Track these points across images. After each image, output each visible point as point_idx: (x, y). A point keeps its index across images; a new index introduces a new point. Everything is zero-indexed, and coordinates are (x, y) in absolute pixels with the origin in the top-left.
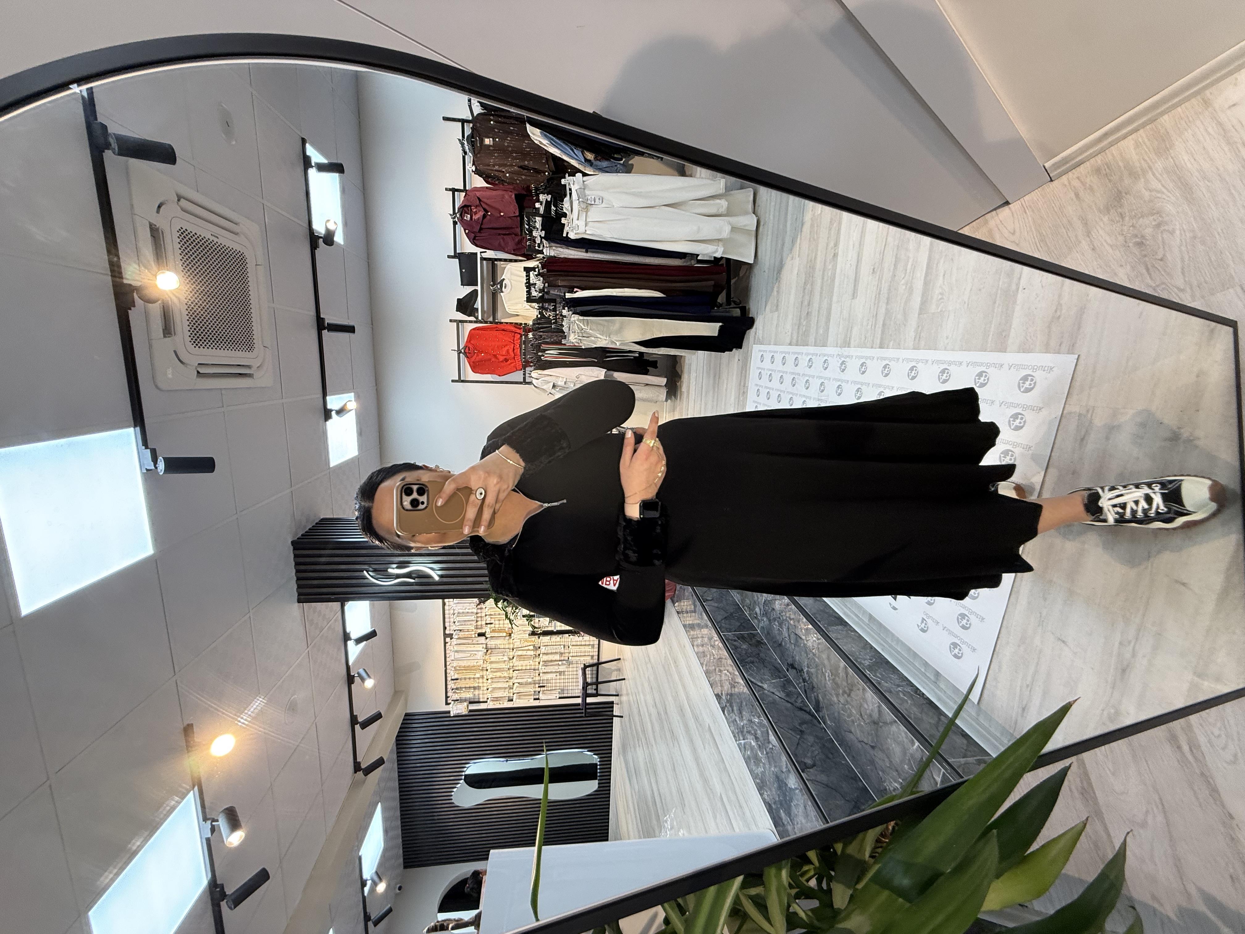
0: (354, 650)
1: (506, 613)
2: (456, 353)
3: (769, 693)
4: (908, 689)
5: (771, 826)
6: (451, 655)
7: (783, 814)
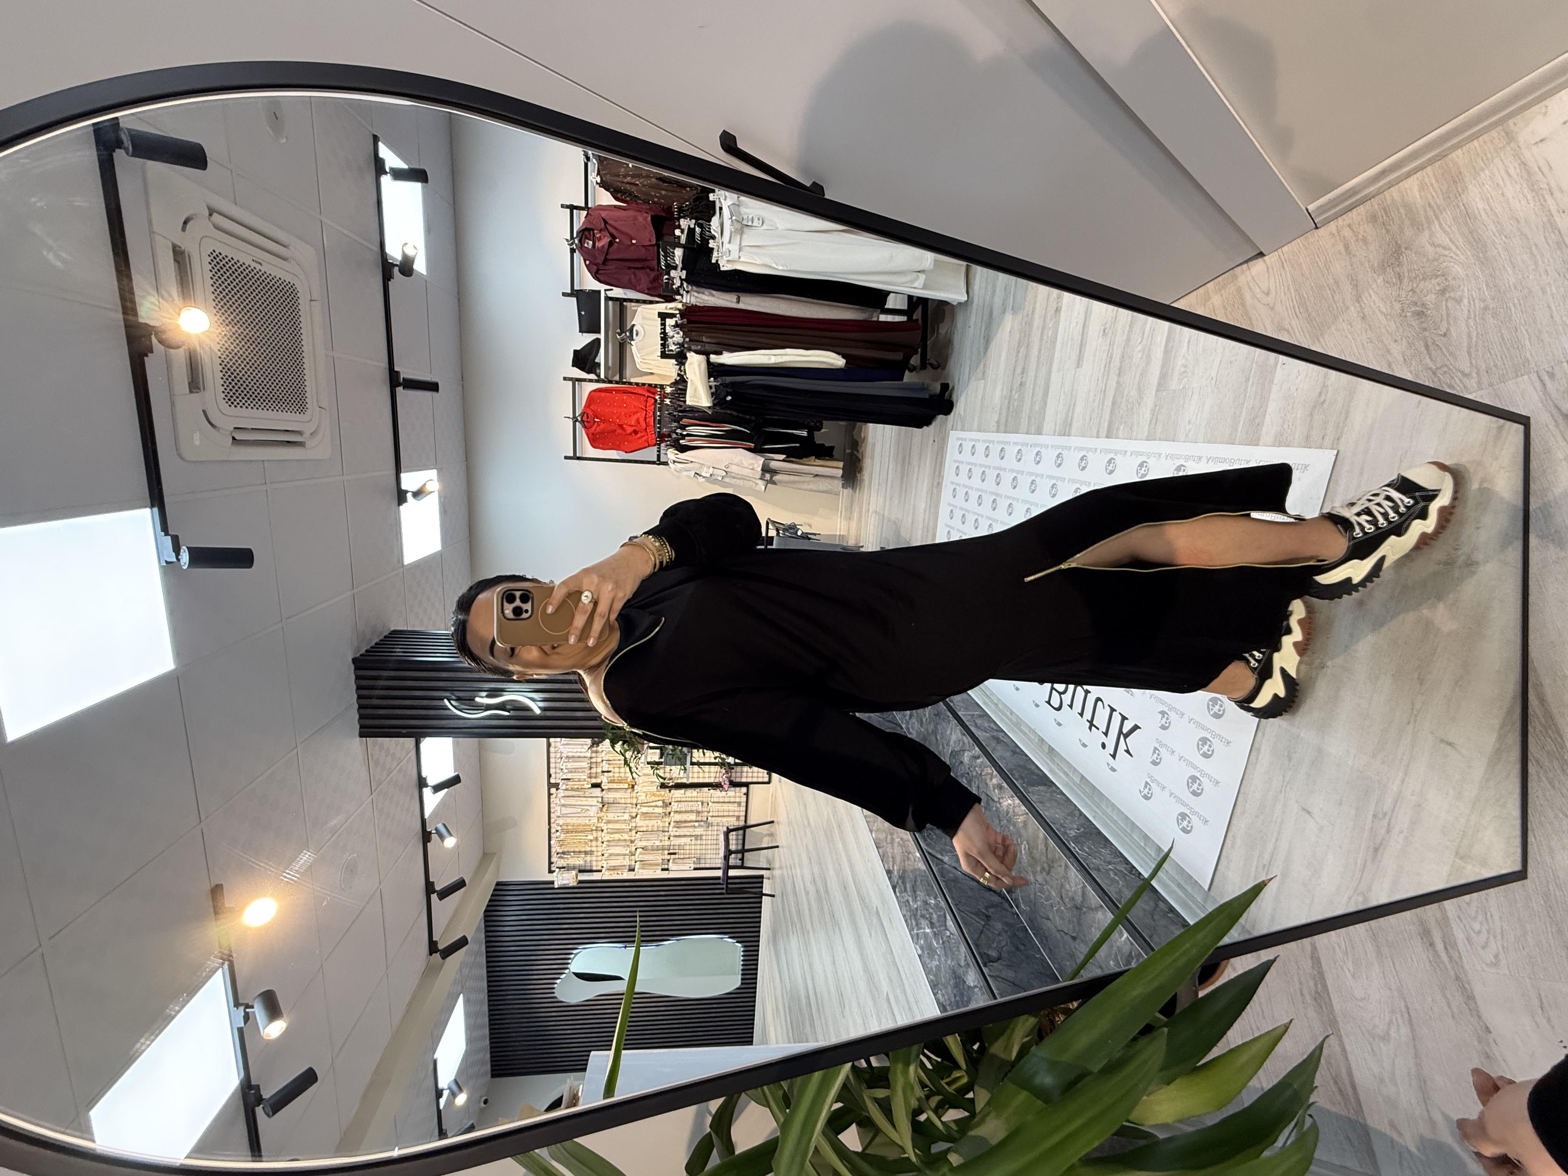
0: (432, 800)
1: (625, 758)
2: (571, 422)
3: (950, 868)
4: (1122, 867)
6: (556, 810)
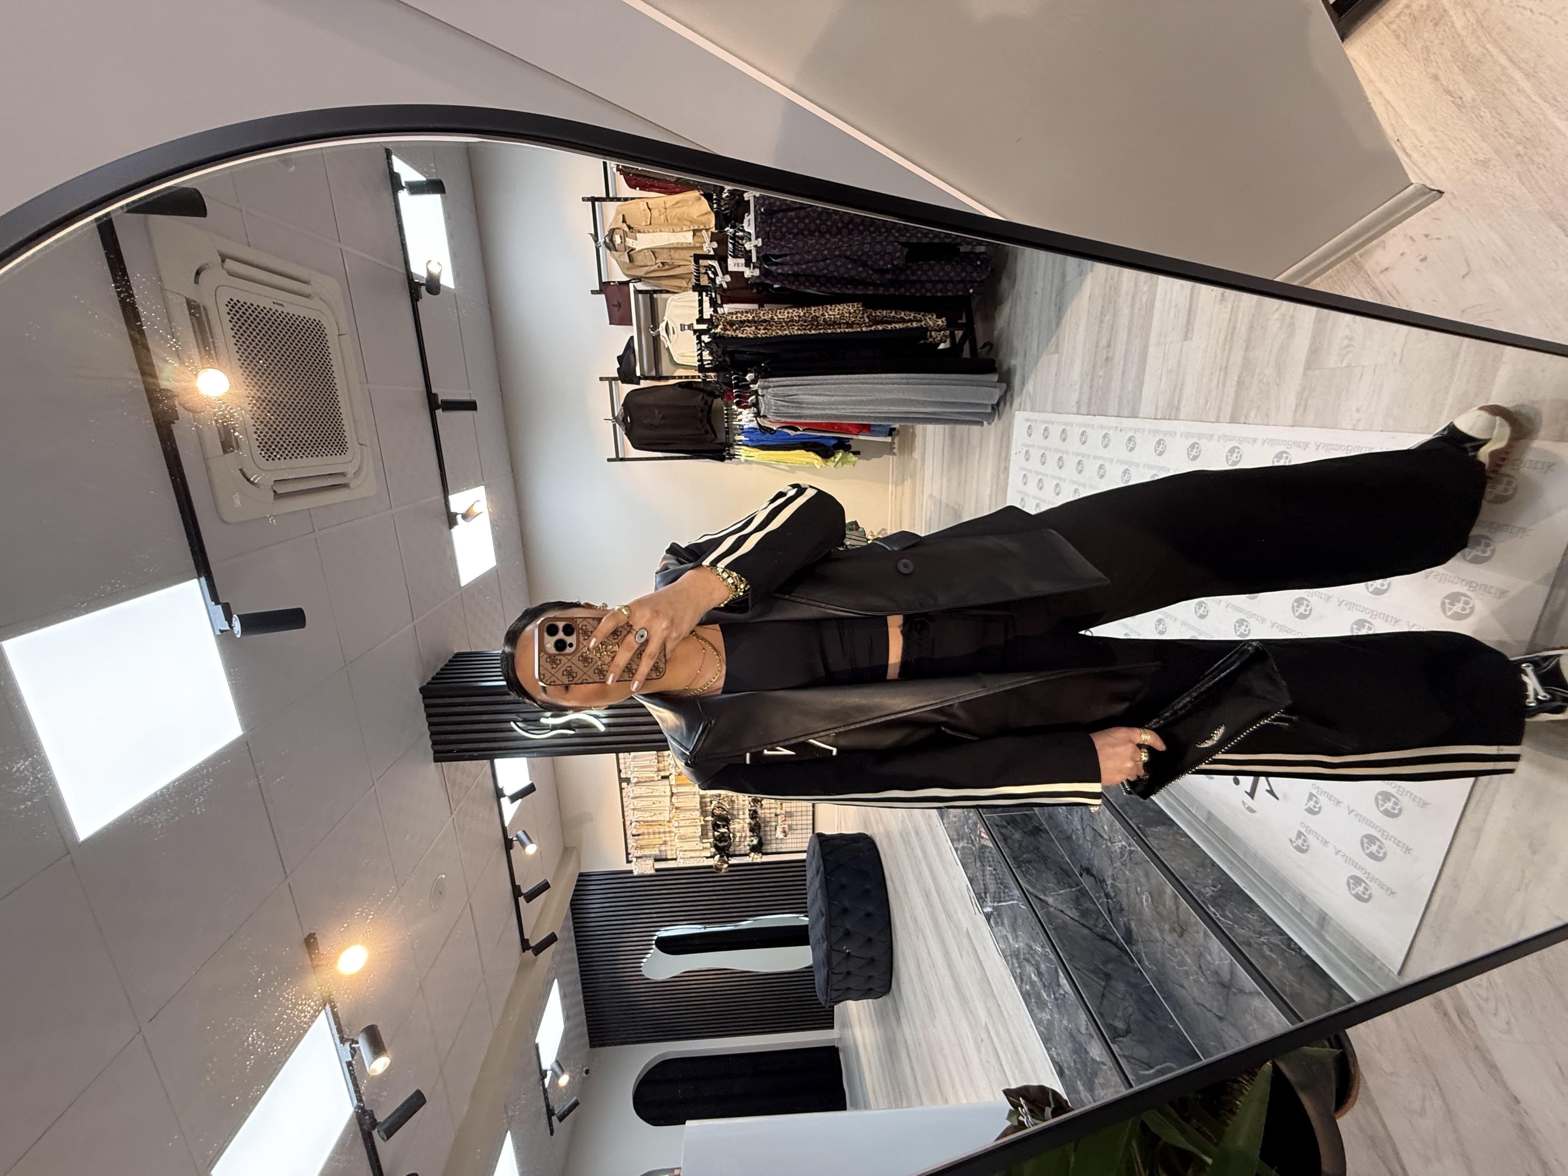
0: (510, 809)
2: (611, 424)
4: (1277, 940)
6: (629, 803)
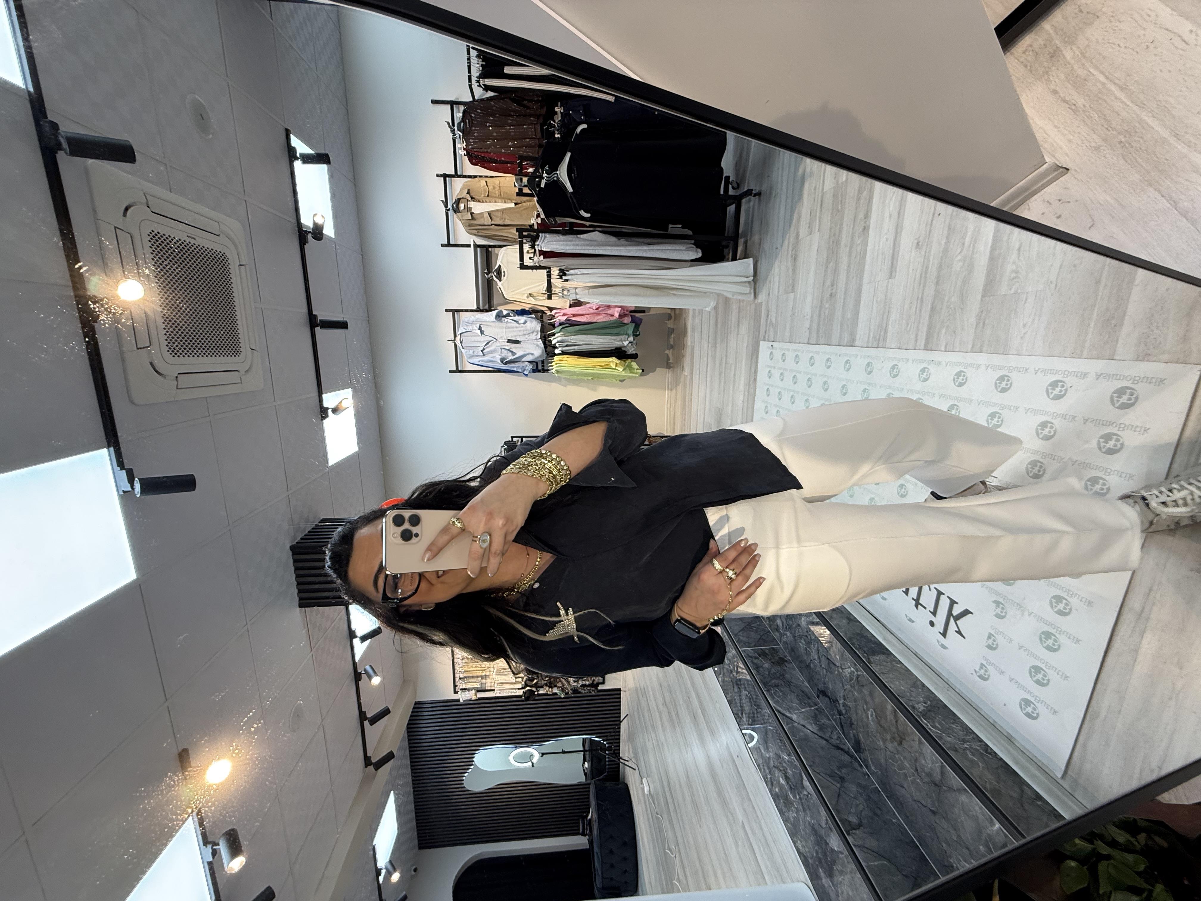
0: (360, 648)
3: (800, 727)
4: (976, 746)
5: (806, 880)
7: (822, 874)
